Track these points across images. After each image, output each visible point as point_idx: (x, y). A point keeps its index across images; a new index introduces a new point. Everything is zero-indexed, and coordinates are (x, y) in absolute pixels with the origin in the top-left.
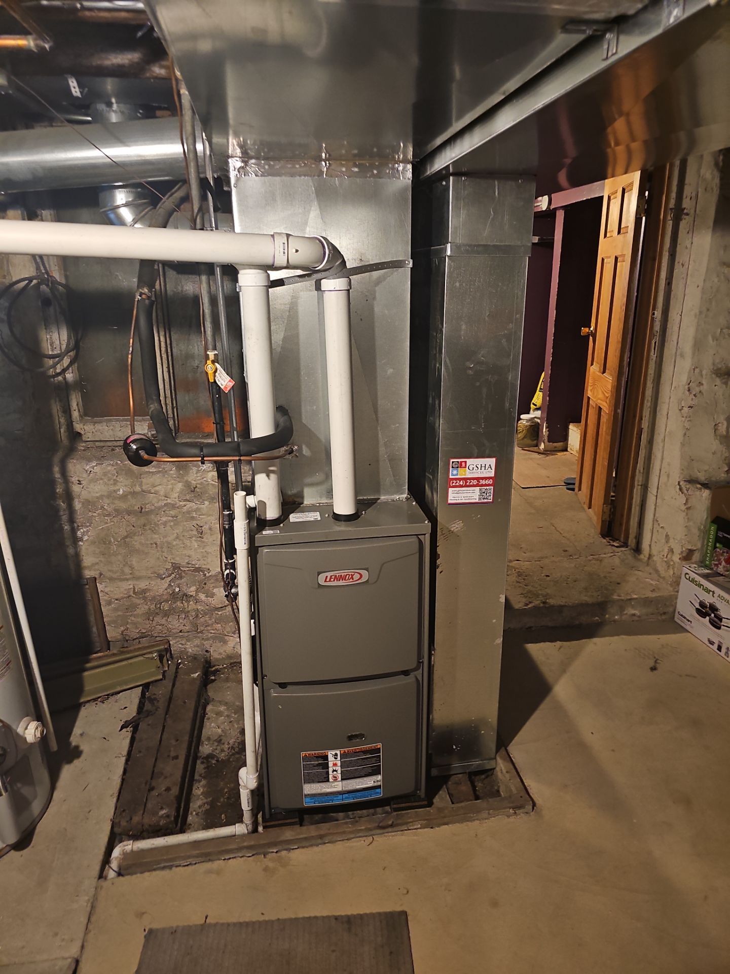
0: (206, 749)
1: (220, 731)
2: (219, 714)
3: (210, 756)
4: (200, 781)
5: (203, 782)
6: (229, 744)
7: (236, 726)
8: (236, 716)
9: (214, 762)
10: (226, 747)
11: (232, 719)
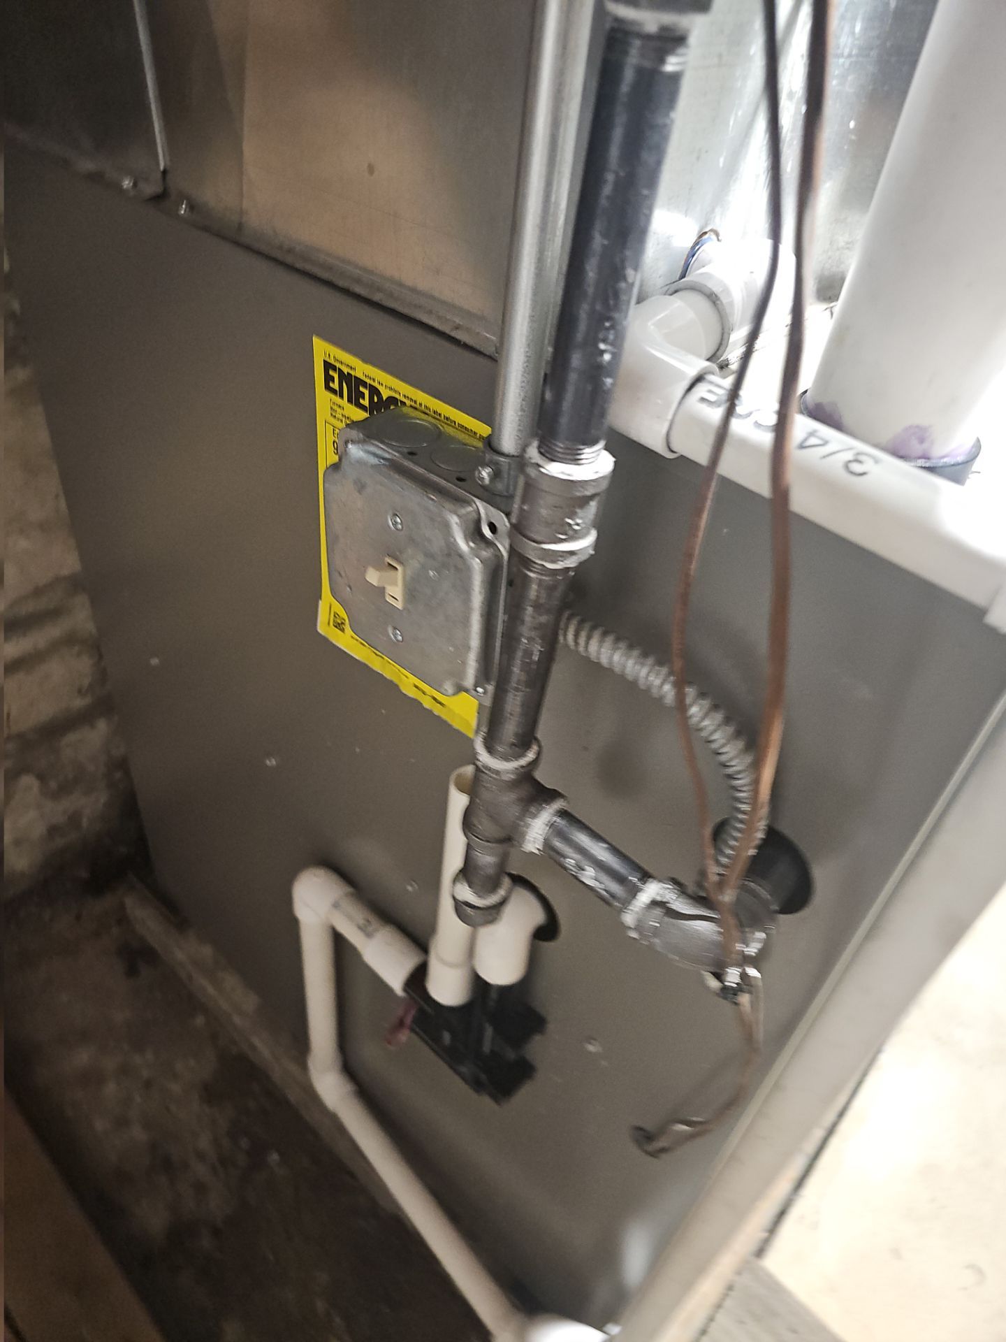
1: (138, 1133)
2: (92, 1078)
6: (201, 1156)
7: (176, 1088)
8: (150, 1056)
9: (206, 1242)
10: (201, 1170)
11: (145, 1073)
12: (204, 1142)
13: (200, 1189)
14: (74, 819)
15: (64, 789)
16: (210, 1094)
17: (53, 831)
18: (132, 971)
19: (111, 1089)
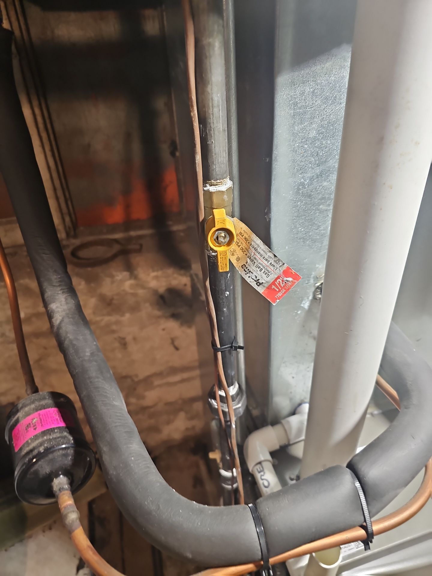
14: (193, 428)
15: (192, 418)
17: (187, 429)
18: (195, 486)
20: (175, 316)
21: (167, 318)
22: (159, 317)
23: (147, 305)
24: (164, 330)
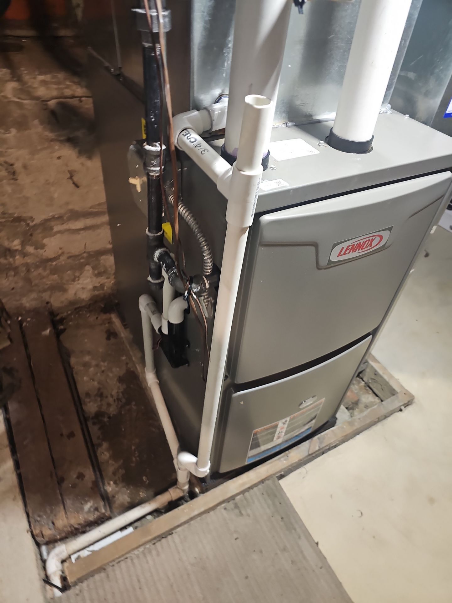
0: (91, 407)
1: (96, 383)
2: (86, 365)
3: (99, 415)
4: (100, 445)
5: (105, 445)
6: (112, 396)
7: (111, 375)
8: (106, 364)
9: (106, 419)
10: (111, 400)
11: (103, 368)
12: (114, 392)
13: (109, 405)
14: (102, 286)
16: (121, 380)
17: (95, 288)
18: (108, 338)
19: (92, 369)
20: (71, 141)
21: (61, 142)
22: (52, 140)
23: (36, 122)
24: (59, 158)
